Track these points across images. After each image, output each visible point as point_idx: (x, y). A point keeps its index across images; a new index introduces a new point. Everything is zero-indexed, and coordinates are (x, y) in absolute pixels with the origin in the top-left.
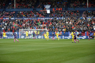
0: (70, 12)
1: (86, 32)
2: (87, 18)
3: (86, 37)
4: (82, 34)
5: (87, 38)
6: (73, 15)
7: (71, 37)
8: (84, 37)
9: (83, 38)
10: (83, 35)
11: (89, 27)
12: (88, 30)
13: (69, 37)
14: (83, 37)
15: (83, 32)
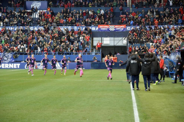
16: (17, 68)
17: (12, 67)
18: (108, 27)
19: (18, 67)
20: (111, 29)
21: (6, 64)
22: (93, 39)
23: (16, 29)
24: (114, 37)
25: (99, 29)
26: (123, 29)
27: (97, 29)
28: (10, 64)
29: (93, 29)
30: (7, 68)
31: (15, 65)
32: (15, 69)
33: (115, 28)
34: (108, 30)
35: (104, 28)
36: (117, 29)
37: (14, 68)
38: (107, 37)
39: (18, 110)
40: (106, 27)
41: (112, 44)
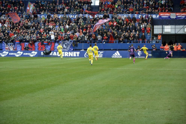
0: (5, 3)
1: (37, 43)
2: (38, 15)
3: (36, 53)
4: (30, 47)
5: (38, 55)
6: (11, 9)
7: (7, 53)
8: (33, 52)
9: (32, 56)
10: (32, 49)
11: (43, 33)
12: (40, 39)
13: (4, 52)
14: (30, 52)
15: (31, 44)
16: (77, 57)
17: (72, 56)
18: (169, 15)
19: (78, 55)
20: (172, 17)
21: (66, 53)
22: (153, 27)
23: (75, 17)
24: (176, 25)
25: (160, 16)
26: (184, 17)
27: (158, 16)
28: (70, 53)
29: (154, 16)
30: (66, 57)
31: (75, 54)
32: (75, 57)
33: (176, 16)
34: (169, 17)
35: (165, 15)
36: (178, 17)
37: (73, 57)
38: (167, 25)
39: (77, 98)
40: (167, 14)
41: (173, 32)
